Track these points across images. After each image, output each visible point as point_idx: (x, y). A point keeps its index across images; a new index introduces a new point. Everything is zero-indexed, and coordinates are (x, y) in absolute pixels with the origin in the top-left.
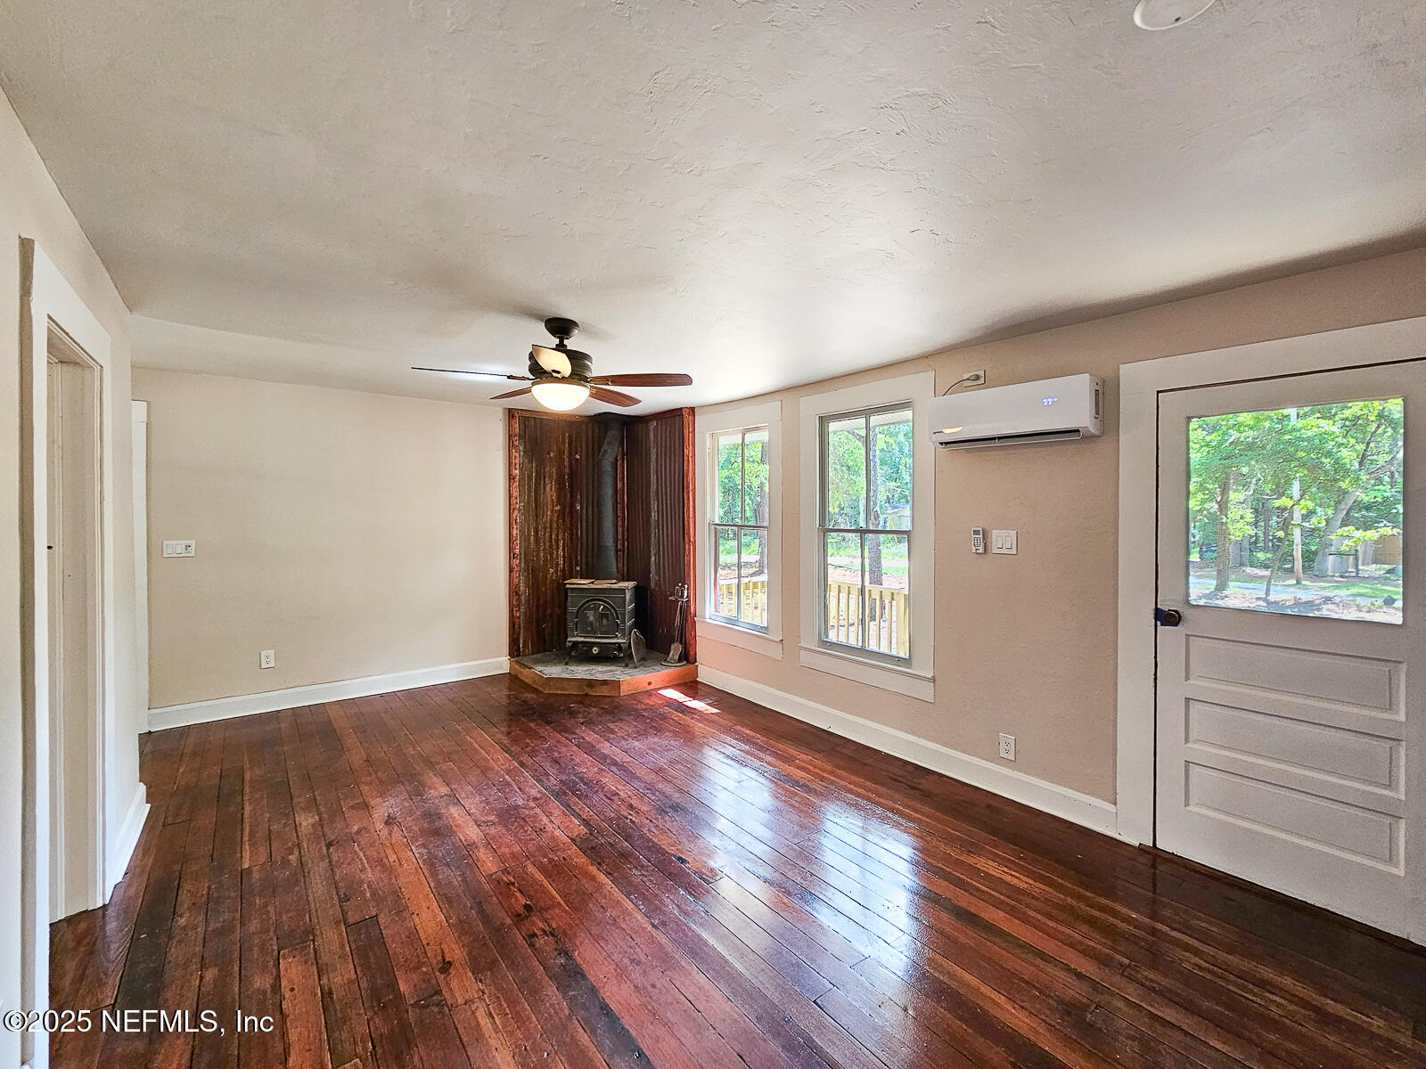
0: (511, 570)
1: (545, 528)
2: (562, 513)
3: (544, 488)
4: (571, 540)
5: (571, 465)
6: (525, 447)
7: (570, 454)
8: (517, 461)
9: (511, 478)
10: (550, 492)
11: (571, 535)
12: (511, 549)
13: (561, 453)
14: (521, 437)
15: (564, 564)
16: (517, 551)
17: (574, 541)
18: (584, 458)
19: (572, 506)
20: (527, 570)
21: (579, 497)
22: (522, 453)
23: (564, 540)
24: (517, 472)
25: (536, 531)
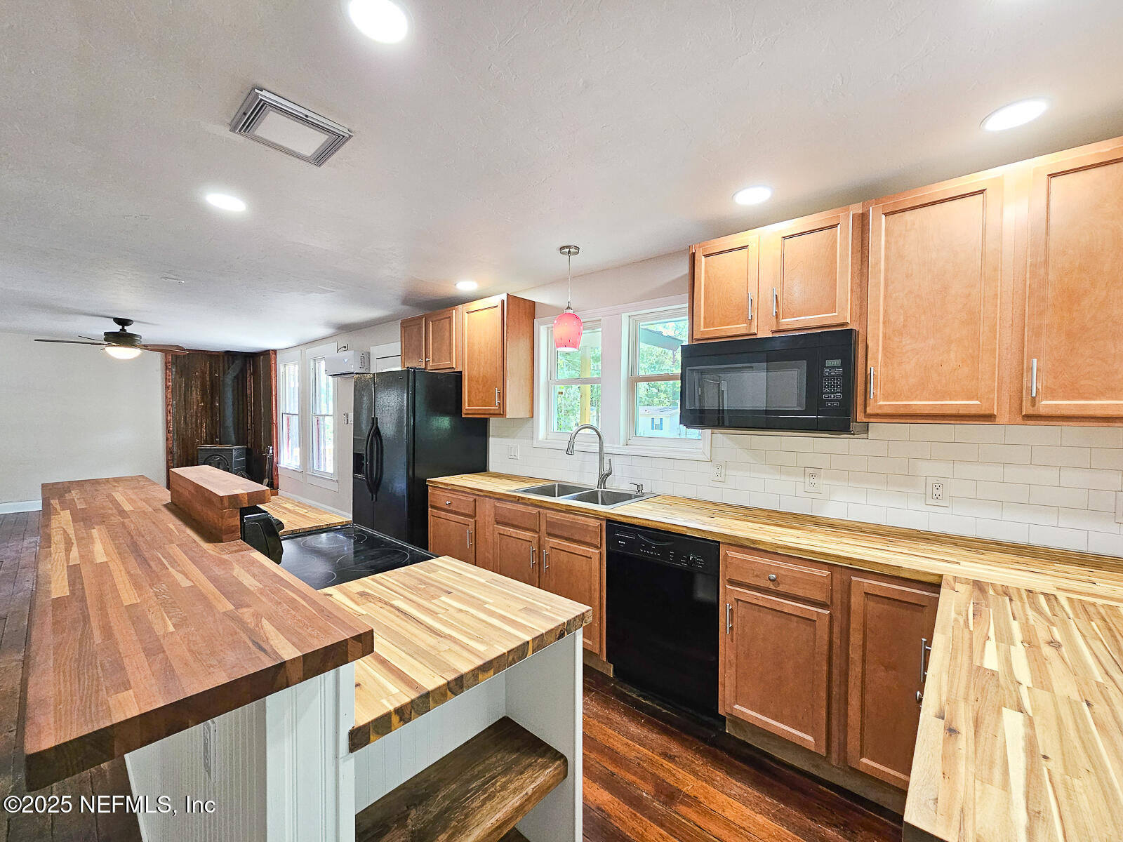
0: (167, 439)
1: (192, 416)
2: (204, 408)
3: (191, 393)
4: (212, 424)
5: (211, 381)
6: (176, 369)
7: (211, 374)
8: (170, 377)
9: (167, 387)
10: (196, 395)
11: (212, 420)
12: (167, 428)
13: (203, 373)
14: (173, 363)
15: (206, 437)
16: (171, 429)
17: (214, 425)
18: (221, 375)
19: (212, 403)
20: (178, 439)
21: (218, 398)
22: (174, 373)
23: (206, 423)
24: (171, 384)
25: (185, 418)
